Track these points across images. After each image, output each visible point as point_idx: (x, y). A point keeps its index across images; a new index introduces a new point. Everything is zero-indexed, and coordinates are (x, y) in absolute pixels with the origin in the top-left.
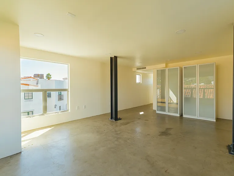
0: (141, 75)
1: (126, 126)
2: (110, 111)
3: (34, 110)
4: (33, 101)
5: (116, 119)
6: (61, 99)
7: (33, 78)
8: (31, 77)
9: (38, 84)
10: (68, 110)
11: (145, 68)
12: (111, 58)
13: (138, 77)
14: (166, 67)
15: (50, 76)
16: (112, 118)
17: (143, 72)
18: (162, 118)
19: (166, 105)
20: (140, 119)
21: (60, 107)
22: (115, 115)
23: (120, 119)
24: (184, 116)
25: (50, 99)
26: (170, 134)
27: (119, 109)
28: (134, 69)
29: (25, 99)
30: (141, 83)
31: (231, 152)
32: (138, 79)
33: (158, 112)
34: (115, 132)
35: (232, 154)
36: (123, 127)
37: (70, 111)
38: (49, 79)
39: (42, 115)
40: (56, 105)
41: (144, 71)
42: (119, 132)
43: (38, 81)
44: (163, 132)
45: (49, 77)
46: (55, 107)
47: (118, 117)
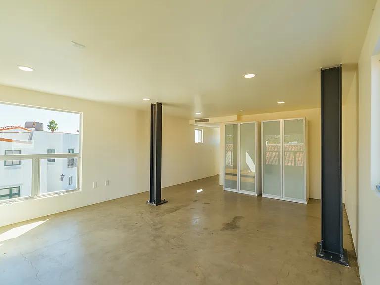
0: (203, 130)
1: (174, 214)
2: (149, 189)
3: (22, 184)
4: (20, 168)
5: (159, 202)
6: (73, 165)
7: (23, 128)
8: (19, 127)
9: (31, 139)
10: (78, 189)
11: (208, 120)
12: (152, 106)
13: (197, 132)
14: (239, 119)
15: (56, 124)
16: (151, 201)
17: (206, 126)
18: (232, 198)
19: (239, 179)
20: (196, 201)
21: (71, 178)
22: (156, 195)
23: (165, 202)
24: (264, 196)
25: (53, 164)
26: (238, 227)
27: (164, 185)
28: (192, 122)
29: (5, 165)
30: (203, 142)
31: (319, 254)
32: (198, 137)
33: (226, 189)
34: (154, 225)
35: (320, 257)
36: (167, 217)
37: (81, 190)
38: (53, 130)
39: (30, 198)
40: (63, 175)
41: (208, 124)
42: (160, 225)
43: (32, 135)
44: (228, 224)
45: (53, 126)
46: (62, 179)
47: (163, 199)
